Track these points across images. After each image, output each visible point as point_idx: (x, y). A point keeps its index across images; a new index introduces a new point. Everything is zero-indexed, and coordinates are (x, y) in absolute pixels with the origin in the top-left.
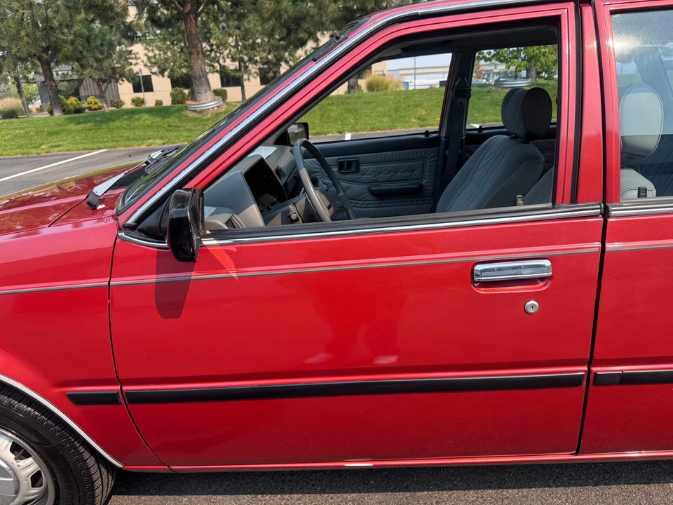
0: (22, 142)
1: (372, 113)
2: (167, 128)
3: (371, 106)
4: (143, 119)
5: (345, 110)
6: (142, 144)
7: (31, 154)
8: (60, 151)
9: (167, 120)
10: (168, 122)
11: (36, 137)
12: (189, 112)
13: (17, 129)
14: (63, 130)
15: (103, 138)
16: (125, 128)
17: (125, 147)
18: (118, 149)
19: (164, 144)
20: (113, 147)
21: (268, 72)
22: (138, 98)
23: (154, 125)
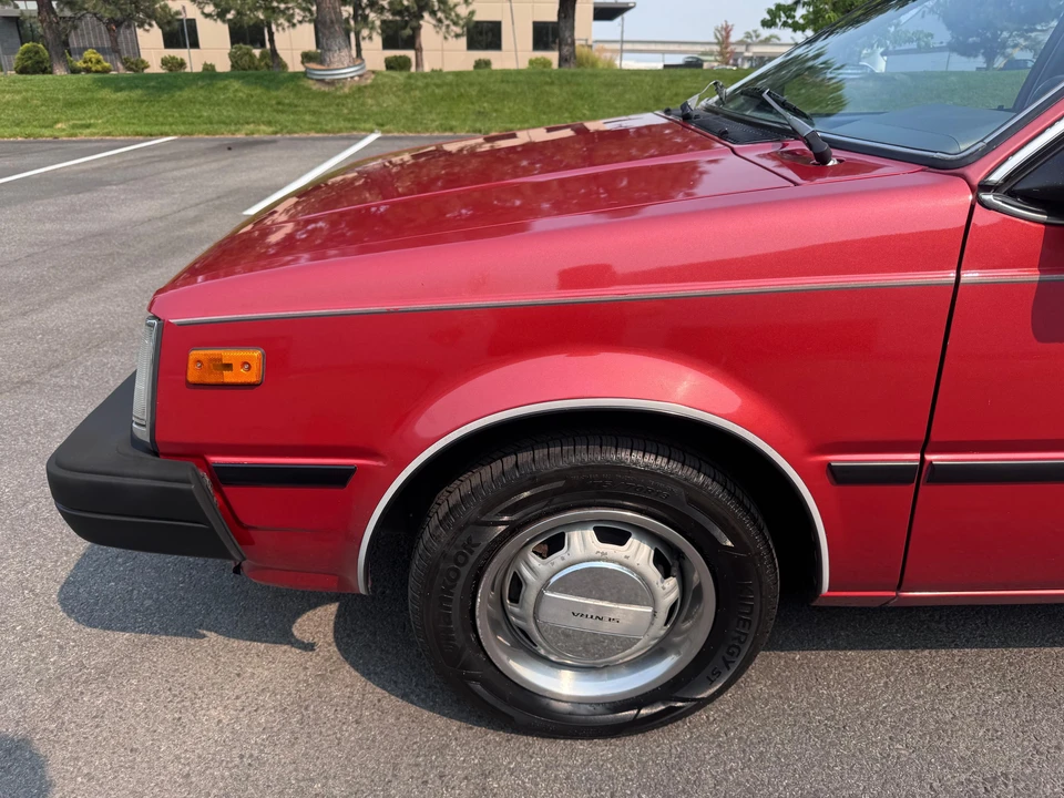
0: (20, 114)
1: (617, 101)
2: (275, 107)
3: (615, 90)
4: (232, 89)
5: (573, 94)
6: (236, 131)
7: (41, 136)
8: (93, 134)
9: (274, 93)
10: (276, 97)
11: (44, 108)
12: (311, 82)
13: (8, 92)
14: (92, 99)
15: (166, 117)
16: (201, 103)
17: (207, 134)
18: (195, 137)
19: (276, 133)
20: (187, 134)
21: (404, 28)
22: (173, 58)
23: (252, 100)
